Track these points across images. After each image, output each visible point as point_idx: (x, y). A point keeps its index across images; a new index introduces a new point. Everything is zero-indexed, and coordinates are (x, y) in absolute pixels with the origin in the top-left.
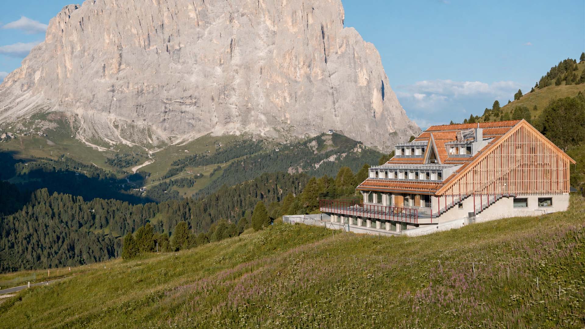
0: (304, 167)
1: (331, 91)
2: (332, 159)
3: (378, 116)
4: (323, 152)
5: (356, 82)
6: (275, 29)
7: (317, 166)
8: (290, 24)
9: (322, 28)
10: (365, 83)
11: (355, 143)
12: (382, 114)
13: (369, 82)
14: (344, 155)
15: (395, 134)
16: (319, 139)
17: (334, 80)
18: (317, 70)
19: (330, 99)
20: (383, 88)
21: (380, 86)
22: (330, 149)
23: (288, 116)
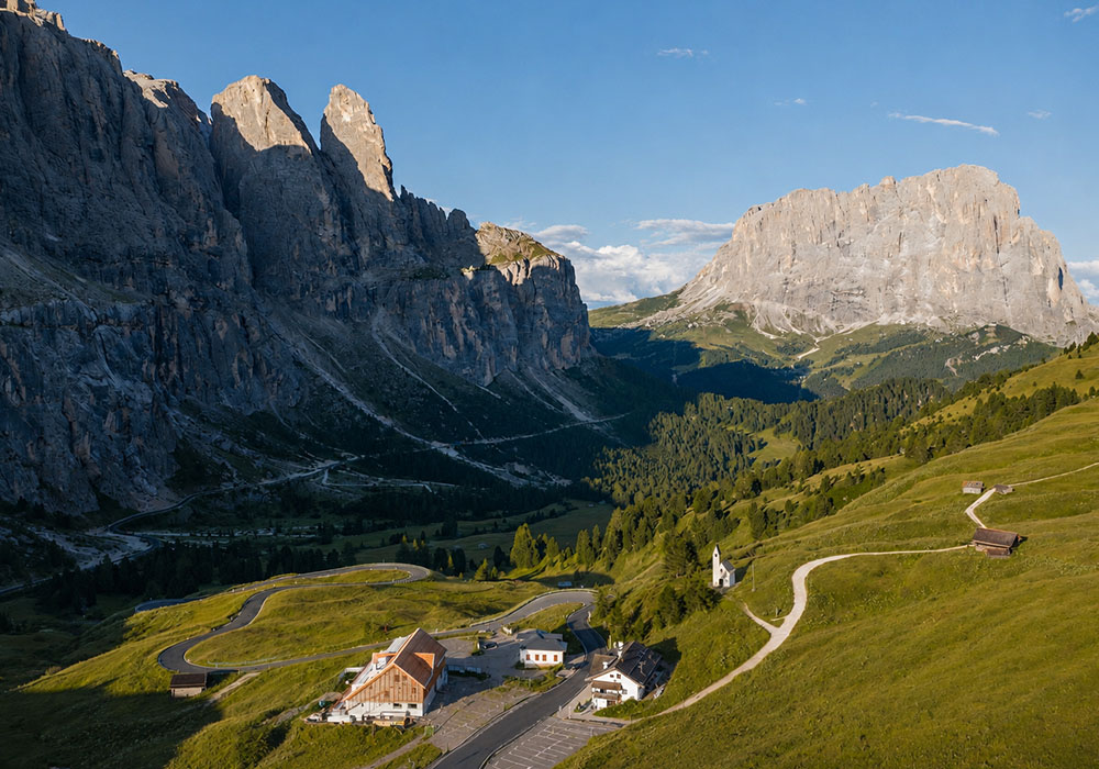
0: (963, 359)
1: (1002, 281)
2: (994, 350)
3: (1053, 305)
4: (985, 344)
5: (1030, 270)
6: (945, 222)
7: (977, 358)
8: (960, 215)
9: (995, 218)
10: (1040, 273)
11: (1020, 336)
12: (1059, 303)
13: (1044, 271)
14: (1007, 347)
15: (1072, 323)
16: (982, 331)
17: (1006, 270)
18: (988, 262)
19: (1001, 288)
20: (1061, 276)
21: (1058, 273)
22: (991, 341)
23: (955, 305)
